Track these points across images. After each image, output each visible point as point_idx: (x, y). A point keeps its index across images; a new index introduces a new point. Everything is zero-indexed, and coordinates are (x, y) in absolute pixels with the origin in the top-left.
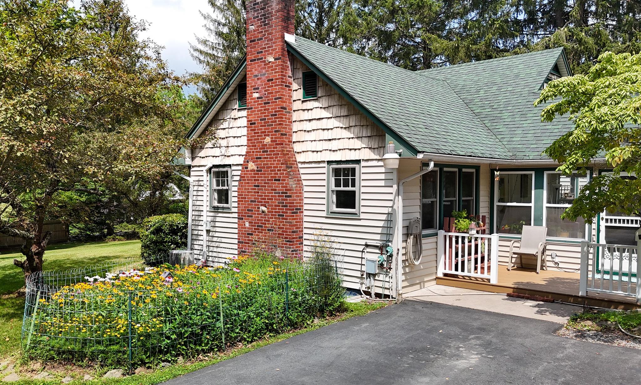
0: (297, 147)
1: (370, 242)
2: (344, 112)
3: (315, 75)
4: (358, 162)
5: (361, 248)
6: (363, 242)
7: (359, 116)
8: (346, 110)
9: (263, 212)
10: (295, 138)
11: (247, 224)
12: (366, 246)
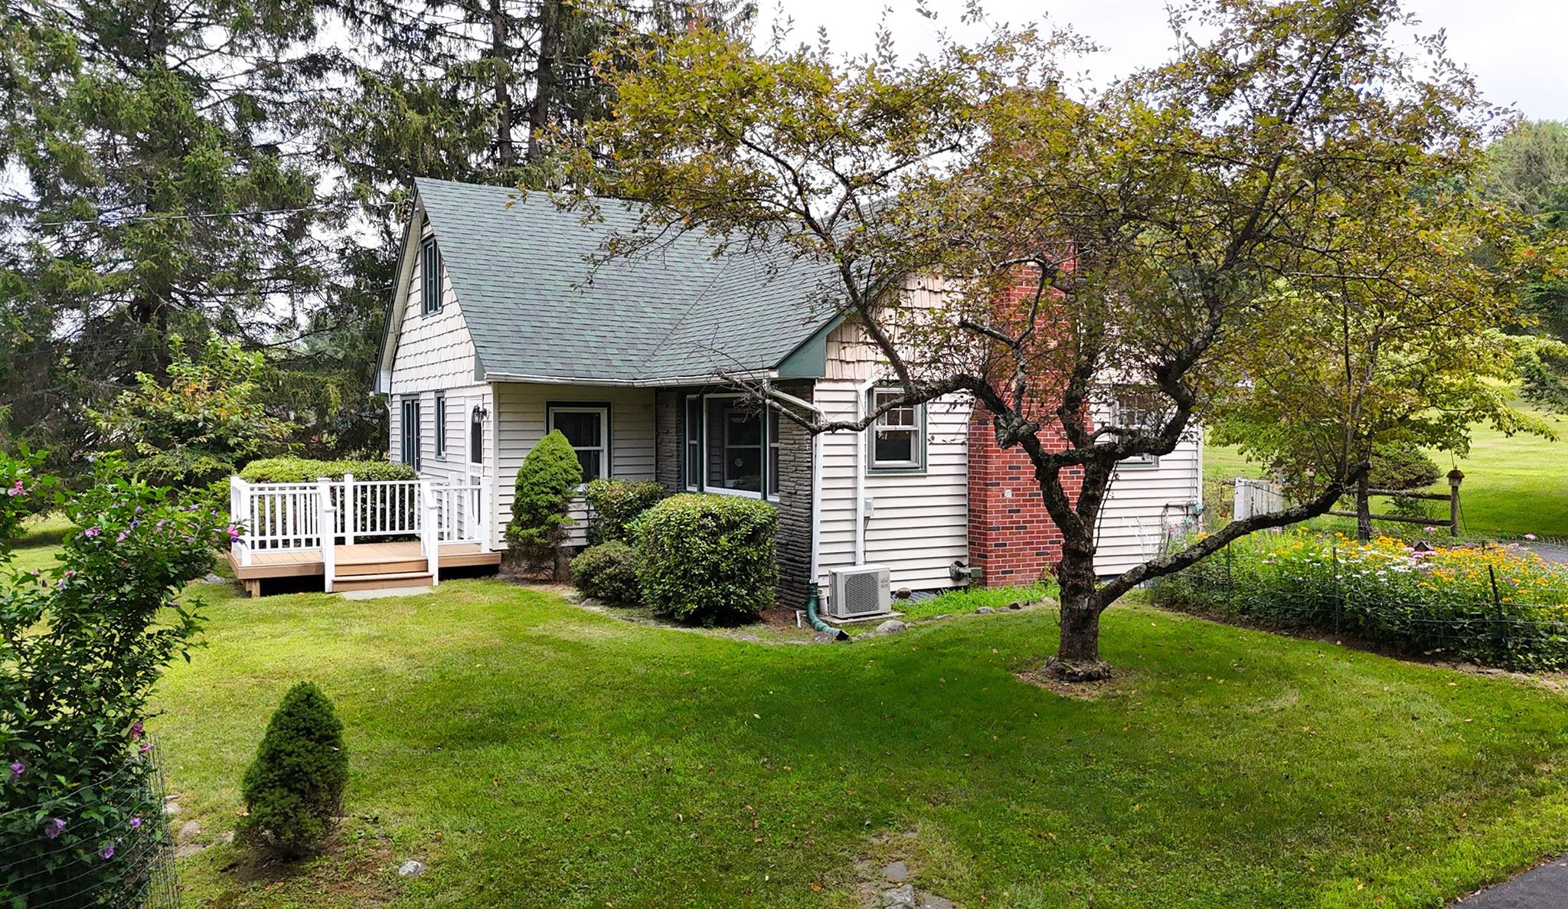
1: (1169, 502)
5: (1159, 511)
6: (1164, 503)
11: (1008, 494)
12: (1167, 507)
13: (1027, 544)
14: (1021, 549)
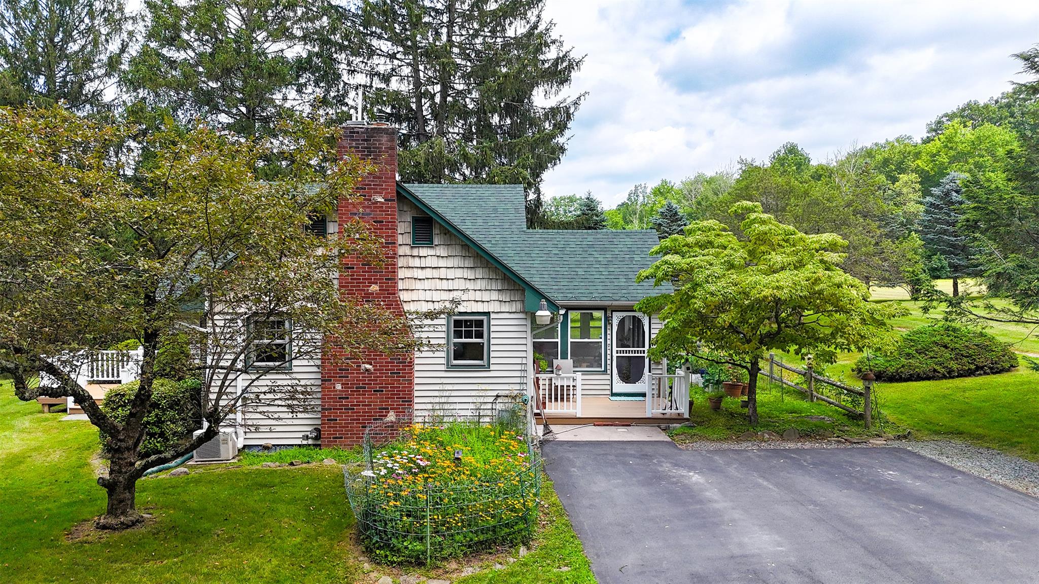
0: (404, 296)
1: (501, 393)
2: (469, 263)
3: (431, 218)
4: (487, 314)
5: (491, 399)
6: (495, 393)
7: (487, 270)
8: (472, 262)
9: (367, 370)
10: (401, 285)
11: (339, 387)
12: (498, 396)
13: (354, 420)
14: (350, 423)
